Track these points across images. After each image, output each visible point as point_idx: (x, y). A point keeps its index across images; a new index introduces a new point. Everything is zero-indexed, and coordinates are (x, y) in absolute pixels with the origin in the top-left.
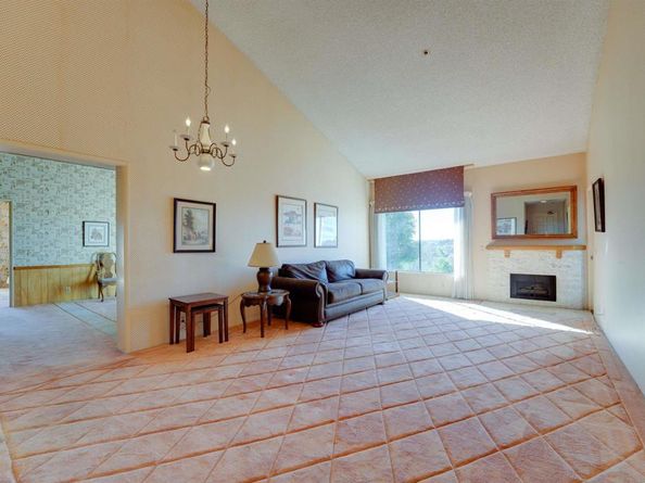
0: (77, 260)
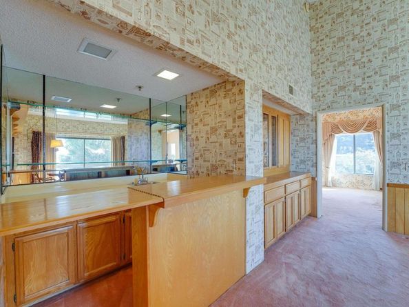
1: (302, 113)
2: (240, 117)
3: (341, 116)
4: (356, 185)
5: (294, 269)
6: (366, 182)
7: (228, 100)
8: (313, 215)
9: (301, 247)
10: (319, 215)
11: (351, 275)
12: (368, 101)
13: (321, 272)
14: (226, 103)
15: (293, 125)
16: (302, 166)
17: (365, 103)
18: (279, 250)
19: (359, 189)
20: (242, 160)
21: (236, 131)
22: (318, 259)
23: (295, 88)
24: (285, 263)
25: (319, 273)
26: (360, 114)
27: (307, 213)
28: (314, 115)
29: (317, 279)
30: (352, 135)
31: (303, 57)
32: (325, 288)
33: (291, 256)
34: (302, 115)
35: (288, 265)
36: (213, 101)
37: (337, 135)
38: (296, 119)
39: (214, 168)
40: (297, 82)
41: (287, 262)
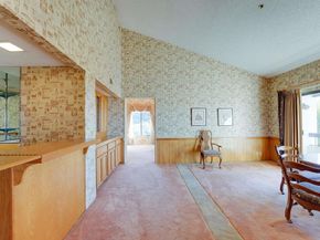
0: (188, 136)
2: (81, 96)
5: (116, 195)
7: (70, 82)
8: (122, 162)
12: (149, 95)
14: (68, 83)
15: (109, 105)
20: (82, 127)
21: (77, 106)
23: (113, 80)
25: (130, 192)
27: (119, 162)
28: (122, 99)
30: (140, 112)
32: (134, 198)
34: (115, 98)
35: (113, 194)
36: (54, 79)
37: (132, 112)
38: (112, 100)
39: (55, 134)
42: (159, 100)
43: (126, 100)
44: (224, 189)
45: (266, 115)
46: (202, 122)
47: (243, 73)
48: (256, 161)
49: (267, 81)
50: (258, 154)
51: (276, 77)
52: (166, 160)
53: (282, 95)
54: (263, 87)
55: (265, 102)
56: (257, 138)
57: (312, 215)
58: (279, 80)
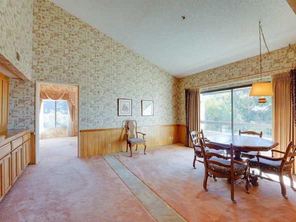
1: (23, 78)
3: (47, 87)
4: (56, 135)
5: (29, 210)
6: (63, 132)
9: (30, 191)
10: (37, 162)
11: (71, 190)
12: (71, 81)
13: (52, 199)
15: (11, 87)
16: (21, 124)
17: (69, 82)
18: (9, 204)
19: (58, 137)
22: (47, 193)
23: (21, 56)
24: (19, 211)
25: (51, 201)
26: (59, 88)
27: (28, 163)
28: (33, 83)
29: (51, 206)
30: (54, 101)
31: (27, 33)
32: (58, 208)
33: (23, 202)
35: (23, 211)
37: (43, 100)
38: (16, 82)
40: (22, 52)
41: (20, 209)
42: (84, 88)
43: (39, 84)
44: (154, 173)
45: (176, 107)
46: (128, 113)
47: (161, 71)
48: (169, 144)
49: (178, 81)
50: (171, 138)
51: (184, 78)
52: (91, 153)
53: (188, 92)
54: (174, 85)
55: (176, 97)
56: (170, 125)
57: (216, 181)
58: (185, 80)
